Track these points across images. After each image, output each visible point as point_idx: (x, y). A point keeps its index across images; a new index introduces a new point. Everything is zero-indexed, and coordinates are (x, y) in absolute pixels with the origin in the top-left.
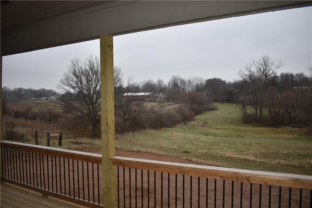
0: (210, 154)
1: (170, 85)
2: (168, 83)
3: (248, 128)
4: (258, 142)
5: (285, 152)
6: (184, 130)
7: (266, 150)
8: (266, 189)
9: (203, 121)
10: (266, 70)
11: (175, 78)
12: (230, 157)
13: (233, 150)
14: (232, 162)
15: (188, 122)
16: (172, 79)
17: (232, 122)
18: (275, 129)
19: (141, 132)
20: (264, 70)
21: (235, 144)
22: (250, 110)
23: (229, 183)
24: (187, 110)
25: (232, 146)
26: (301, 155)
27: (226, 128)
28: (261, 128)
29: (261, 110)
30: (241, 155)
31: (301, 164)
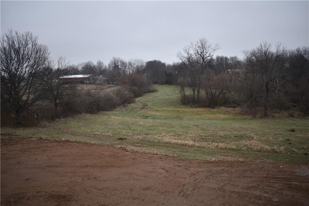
0: (147, 140)
1: (110, 67)
2: (108, 65)
3: (187, 109)
4: (196, 124)
5: (222, 133)
6: (123, 113)
7: (204, 133)
8: (206, 181)
9: (143, 103)
10: (203, 52)
11: (115, 60)
12: (168, 143)
13: (171, 134)
14: (170, 149)
15: (128, 104)
16: (113, 61)
17: (171, 103)
18: (212, 110)
19: (75, 118)
20: (201, 52)
21: (173, 127)
22: (188, 92)
23: (166, 177)
24: (127, 92)
25: (171, 129)
26: (237, 137)
27: (165, 110)
28: (199, 109)
29: (198, 91)
30: (180, 139)
31: (238, 147)
